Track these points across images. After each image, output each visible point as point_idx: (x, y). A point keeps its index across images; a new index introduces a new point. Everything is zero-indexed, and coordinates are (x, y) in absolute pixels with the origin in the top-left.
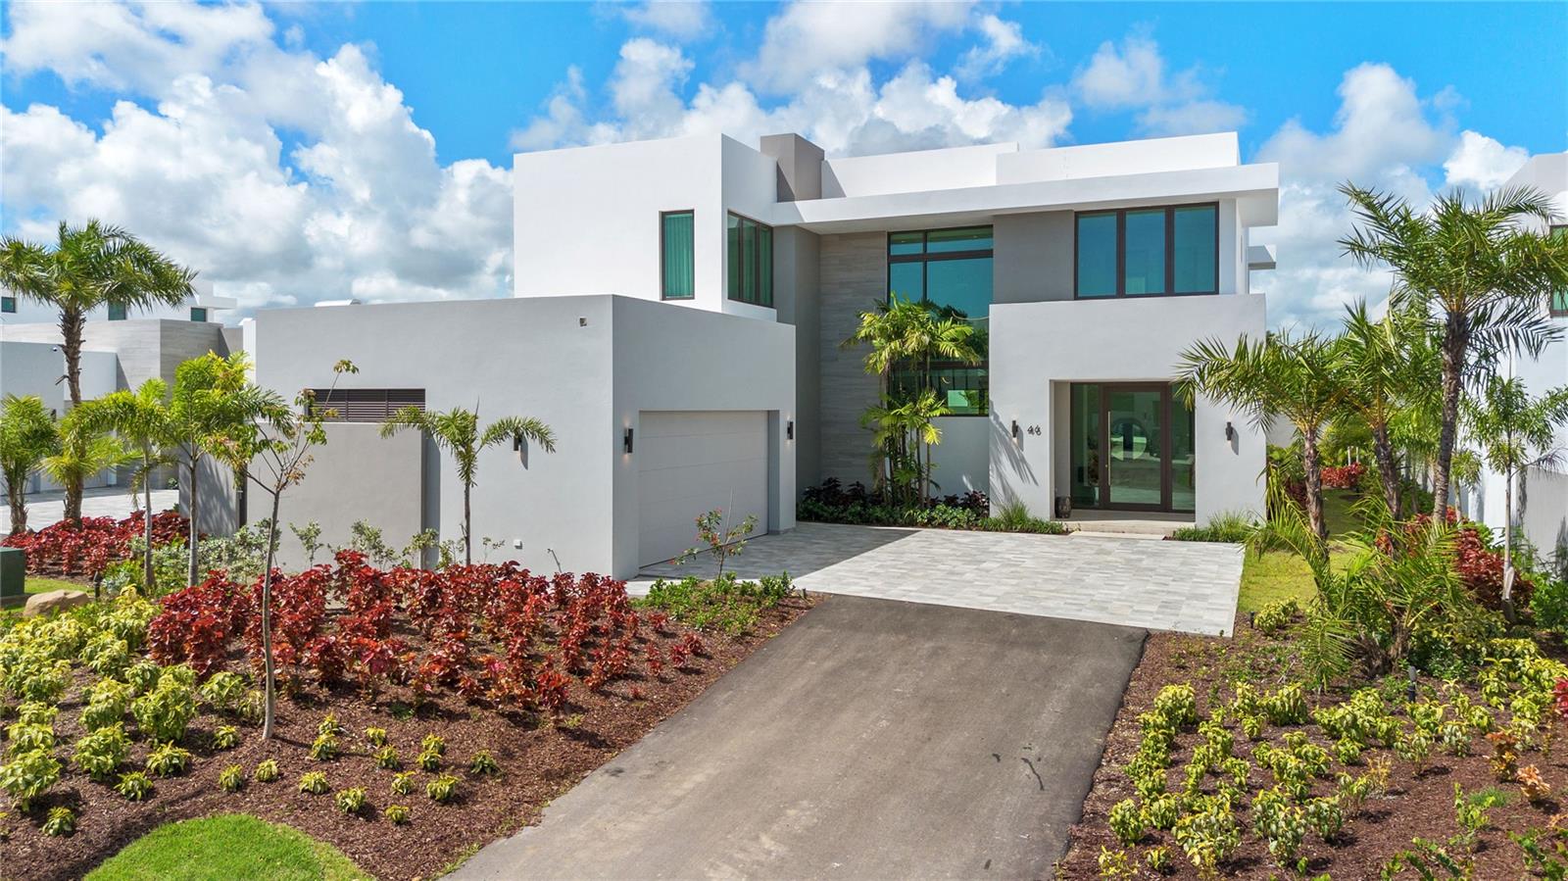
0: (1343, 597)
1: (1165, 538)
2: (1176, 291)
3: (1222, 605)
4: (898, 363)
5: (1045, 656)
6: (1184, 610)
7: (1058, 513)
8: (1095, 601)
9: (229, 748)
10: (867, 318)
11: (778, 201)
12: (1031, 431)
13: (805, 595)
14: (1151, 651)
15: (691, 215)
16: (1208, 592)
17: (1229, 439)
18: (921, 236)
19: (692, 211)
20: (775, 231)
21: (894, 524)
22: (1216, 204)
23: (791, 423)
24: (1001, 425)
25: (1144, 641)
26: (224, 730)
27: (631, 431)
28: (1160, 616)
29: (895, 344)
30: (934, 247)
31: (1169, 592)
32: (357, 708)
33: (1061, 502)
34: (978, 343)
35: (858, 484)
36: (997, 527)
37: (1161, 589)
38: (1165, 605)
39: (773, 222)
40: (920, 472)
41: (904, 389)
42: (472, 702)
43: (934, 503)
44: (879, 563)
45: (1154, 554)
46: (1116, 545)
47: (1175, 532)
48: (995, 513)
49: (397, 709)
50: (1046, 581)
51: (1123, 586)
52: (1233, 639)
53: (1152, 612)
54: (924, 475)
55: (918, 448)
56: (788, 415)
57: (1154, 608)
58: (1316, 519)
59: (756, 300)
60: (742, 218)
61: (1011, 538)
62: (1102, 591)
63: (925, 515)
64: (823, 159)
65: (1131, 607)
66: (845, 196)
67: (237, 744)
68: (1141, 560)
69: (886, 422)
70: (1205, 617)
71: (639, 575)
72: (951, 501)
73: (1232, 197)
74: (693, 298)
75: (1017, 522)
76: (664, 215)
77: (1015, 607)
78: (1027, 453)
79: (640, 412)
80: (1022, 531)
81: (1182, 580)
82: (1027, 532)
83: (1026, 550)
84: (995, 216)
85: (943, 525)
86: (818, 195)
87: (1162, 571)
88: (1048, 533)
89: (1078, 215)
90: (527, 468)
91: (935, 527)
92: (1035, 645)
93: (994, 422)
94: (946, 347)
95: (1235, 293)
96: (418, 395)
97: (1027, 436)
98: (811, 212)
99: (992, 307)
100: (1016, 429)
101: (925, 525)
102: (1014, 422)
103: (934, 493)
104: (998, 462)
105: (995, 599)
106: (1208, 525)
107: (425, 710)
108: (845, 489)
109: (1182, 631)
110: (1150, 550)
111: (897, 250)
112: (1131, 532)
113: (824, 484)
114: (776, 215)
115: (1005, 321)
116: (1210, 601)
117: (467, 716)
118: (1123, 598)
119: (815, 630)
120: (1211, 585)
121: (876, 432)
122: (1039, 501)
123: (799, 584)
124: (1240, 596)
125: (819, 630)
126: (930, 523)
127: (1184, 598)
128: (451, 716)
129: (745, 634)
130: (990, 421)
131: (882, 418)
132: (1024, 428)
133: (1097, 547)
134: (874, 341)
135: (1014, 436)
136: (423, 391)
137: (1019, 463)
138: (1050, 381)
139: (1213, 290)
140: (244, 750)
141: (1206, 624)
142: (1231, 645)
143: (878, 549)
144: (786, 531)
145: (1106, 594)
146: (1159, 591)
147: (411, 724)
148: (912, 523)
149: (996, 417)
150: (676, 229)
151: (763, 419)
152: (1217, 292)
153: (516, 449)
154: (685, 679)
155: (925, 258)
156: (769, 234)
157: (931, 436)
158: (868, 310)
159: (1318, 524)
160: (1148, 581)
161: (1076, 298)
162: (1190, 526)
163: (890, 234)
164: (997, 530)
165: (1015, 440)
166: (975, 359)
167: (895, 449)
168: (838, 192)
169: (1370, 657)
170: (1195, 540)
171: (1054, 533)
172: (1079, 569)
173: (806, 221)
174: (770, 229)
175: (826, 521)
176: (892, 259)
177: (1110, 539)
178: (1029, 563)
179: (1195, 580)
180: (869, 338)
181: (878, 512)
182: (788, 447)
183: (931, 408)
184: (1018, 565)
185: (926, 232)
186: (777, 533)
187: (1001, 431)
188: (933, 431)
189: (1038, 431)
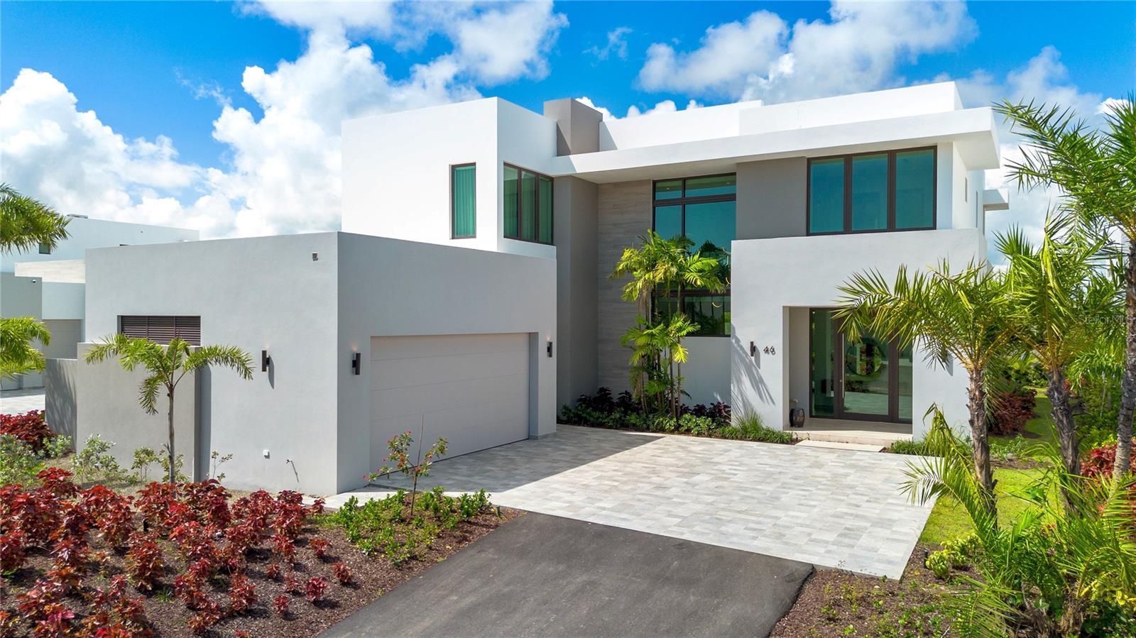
1: (884, 450)
2: (897, 227)
3: (905, 534)
4: (656, 291)
5: (692, 598)
6: (864, 540)
7: (791, 423)
8: (779, 526)
10: (627, 254)
11: (558, 156)
12: (767, 351)
13: (499, 512)
14: (809, 592)
15: (473, 167)
16: (896, 516)
18: (680, 183)
19: (474, 164)
20: (555, 179)
21: (648, 430)
22: (934, 148)
23: (551, 343)
24: (742, 348)
25: (805, 580)
27: (358, 355)
28: (834, 548)
29: (650, 276)
30: (690, 193)
31: (857, 516)
33: (795, 413)
34: (721, 274)
35: (626, 393)
36: (733, 435)
37: (851, 511)
38: (849, 533)
39: (552, 173)
40: (672, 385)
41: (659, 313)
43: (685, 410)
44: (599, 474)
45: (864, 469)
46: (833, 456)
47: (892, 444)
48: (734, 423)
50: (743, 498)
51: (814, 506)
52: (901, 582)
53: (827, 542)
54: (676, 387)
55: (670, 364)
57: (831, 537)
59: (535, 238)
60: (520, 169)
61: (741, 448)
62: (791, 513)
63: (672, 423)
64: (602, 121)
65: (809, 534)
66: (616, 149)
68: (847, 475)
69: (641, 341)
70: (881, 551)
72: (699, 411)
73: (950, 140)
74: (475, 237)
75: (754, 432)
76: (454, 168)
77: (692, 532)
78: (763, 371)
79: (372, 337)
80: (754, 440)
81: (877, 500)
82: (760, 440)
83: (746, 460)
84: (738, 164)
85: (688, 432)
86: (596, 148)
87: (861, 489)
88: (777, 442)
89: (809, 160)
90: (273, 387)
91: (681, 433)
92: (687, 583)
93: (736, 345)
94: (692, 277)
95: (951, 228)
96: (194, 322)
97: (763, 355)
98: (584, 164)
99: (732, 241)
100: (753, 349)
101: (672, 432)
102: (752, 343)
103: (683, 400)
104: (739, 381)
105: (678, 520)
106: (922, 440)
109: (849, 569)
110: (861, 463)
111: (660, 196)
112: (854, 442)
113: (598, 393)
114: (554, 167)
115: (743, 253)
116: (894, 529)
118: (808, 523)
119: (483, 555)
120: (902, 508)
121: (635, 350)
122: (774, 415)
124: (928, 523)
125: (490, 554)
126: (677, 430)
127: (868, 525)
130: (730, 342)
131: (638, 338)
132: (761, 348)
133: (814, 459)
134: (635, 273)
135: (752, 355)
136: (199, 317)
137: (758, 383)
138: (784, 307)
139: (932, 226)
141: (879, 561)
142: (891, 589)
143: (611, 457)
144: (546, 436)
145: (793, 517)
146: (846, 514)
148: (663, 430)
149: (738, 341)
150: (462, 177)
151: (525, 340)
152: (934, 228)
153: (264, 370)
155: (684, 202)
156: (550, 183)
157: (680, 356)
158: (628, 247)
160: (840, 500)
161: (808, 234)
162: (905, 438)
163: (655, 183)
164: (733, 439)
165: (753, 358)
166: (719, 288)
167: (651, 365)
168: (612, 146)
170: (908, 453)
171: (783, 442)
172: (784, 485)
173: (579, 171)
174: (551, 179)
175: (593, 425)
176: (656, 203)
177: (831, 450)
178: (740, 477)
179: (890, 501)
180: (630, 270)
181: (633, 418)
182: (548, 369)
183: (680, 329)
184: (726, 479)
185: (684, 180)
186: (535, 438)
187: (741, 352)
188: (681, 350)
189: (773, 351)
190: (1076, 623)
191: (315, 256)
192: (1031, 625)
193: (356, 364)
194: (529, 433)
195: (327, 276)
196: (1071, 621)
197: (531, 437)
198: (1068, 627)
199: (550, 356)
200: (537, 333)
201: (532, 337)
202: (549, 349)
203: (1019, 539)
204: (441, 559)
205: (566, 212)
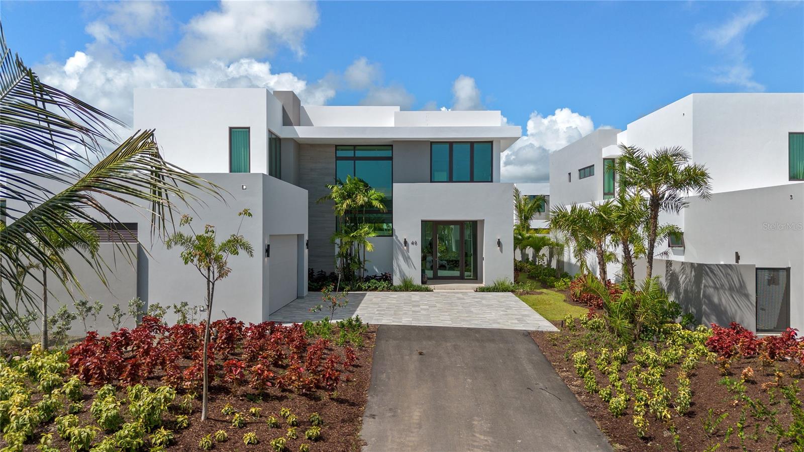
1: (476, 291)
2: (475, 180)
4: (351, 211)
5: (501, 345)
7: (423, 282)
8: (490, 320)
11: (284, 125)
12: (413, 243)
13: (368, 326)
14: (536, 339)
16: (526, 313)
17: (499, 246)
18: (352, 148)
19: (249, 128)
22: (492, 142)
23: (308, 241)
24: (399, 241)
25: (529, 335)
26: (180, 418)
27: (269, 246)
29: (349, 201)
30: (359, 154)
33: (425, 277)
35: (322, 271)
36: (401, 289)
39: (282, 136)
40: (359, 264)
42: (284, 390)
43: (369, 279)
47: (478, 288)
48: (396, 282)
49: (252, 398)
51: (490, 312)
52: (562, 332)
53: (518, 323)
54: (361, 266)
55: (359, 252)
60: (274, 135)
62: (486, 315)
63: (365, 285)
64: (300, 105)
66: (313, 125)
67: (189, 425)
70: (540, 324)
73: (499, 140)
75: (407, 287)
76: (231, 129)
78: (411, 254)
79: (270, 235)
80: (413, 291)
81: (509, 309)
82: (416, 291)
84: (393, 141)
85: (376, 289)
86: (299, 124)
88: (425, 291)
89: (432, 143)
92: (492, 340)
93: (395, 240)
94: (375, 203)
95: (499, 182)
97: (411, 246)
98: (302, 132)
99: (394, 184)
100: (406, 242)
103: (367, 274)
104: (397, 259)
106: (493, 285)
111: (340, 154)
114: (283, 133)
115: (401, 191)
116: (533, 317)
118: (499, 318)
119: (391, 342)
126: (370, 289)
127: (522, 317)
128: (280, 398)
130: (393, 238)
132: (409, 242)
134: (335, 199)
135: (405, 246)
136: (137, 224)
137: (407, 259)
138: (421, 220)
139: (491, 180)
142: (564, 334)
143: (363, 303)
144: (306, 296)
145: (490, 316)
146: (508, 314)
148: (360, 289)
149: (397, 237)
150: (236, 136)
155: (354, 159)
156: (280, 142)
157: (369, 248)
161: (431, 182)
162: (484, 285)
163: (336, 146)
166: (385, 209)
168: (309, 124)
170: (489, 291)
176: (338, 158)
179: (514, 308)
183: (367, 233)
185: (355, 146)
186: (302, 298)
187: (399, 243)
188: (369, 244)
189: (416, 243)
191: (243, 187)
193: (268, 251)
194: (297, 295)
195: (255, 198)
197: (299, 297)
199: (307, 248)
200: (303, 234)
201: (300, 237)
202: (307, 244)
204: (373, 346)
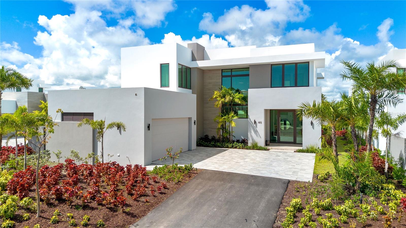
0: (342, 173)
1: (295, 152)
2: (298, 86)
3: (309, 172)
4: (224, 105)
5: (261, 188)
6: (299, 174)
7: (266, 145)
8: (275, 171)
9: (27, 220)
10: (216, 92)
11: (192, 61)
12: (259, 123)
13: (196, 170)
14: (290, 186)
15: (168, 65)
16: (305, 168)
17: (312, 125)
18: (230, 70)
19: (169, 64)
20: (191, 69)
21: (223, 147)
22: (309, 62)
23: (195, 121)
24: (251, 121)
25: (288, 183)
26: (25, 215)
27: (149, 124)
28: (292, 176)
29: (223, 100)
30: (234, 73)
31: (295, 168)
32: (65, 207)
33: (267, 141)
34: (245, 99)
35: (214, 136)
36: (250, 148)
37: (293, 167)
38: (294, 172)
39: (191, 67)
40: (230, 133)
41: (226, 111)
42: (99, 205)
43: (234, 142)
44: (218, 160)
45: (291, 157)
46: (281, 154)
47: (297, 150)
48: (250, 144)
49: (77, 207)
50: (262, 165)
51: (283, 166)
52: (312, 183)
53: (290, 174)
54: (231, 134)
55: (229, 127)
56: (194, 118)
57: (291, 173)
58: (335, 151)
59: (186, 88)
60: (182, 65)
61: (254, 152)
62: (277, 168)
63: (231, 145)
64: (204, 50)
65: (285, 173)
66: (210, 60)
67: (29, 219)
68: (288, 158)
69: (221, 120)
70: (305, 176)
71: (152, 164)
72: (238, 141)
73: (313, 61)
74: (169, 87)
75: (255, 147)
76: (161, 65)
77: (253, 173)
78: (258, 129)
79: (152, 119)
80: (257, 149)
81: (299, 164)
82: (258, 150)
83: (257, 155)
84: (250, 65)
85: (236, 148)
86: (203, 59)
87: (293, 162)
88: (264, 150)
89: (272, 65)
90: (121, 134)
91: (234, 148)
92: (258, 185)
93: (250, 121)
94: (237, 100)
95: (313, 86)
96: (91, 114)
97: (258, 124)
98: (201, 64)
99: (249, 89)
100: (255, 122)
101: (231, 148)
102: (255, 120)
103: (234, 139)
104: (251, 132)
105: (248, 170)
106: (306, 148)
107: (85, 207)
108: (210, 138)
109: (298, 180)
110: (290, 155)
111: (224, 74)
112: (285, 150)
113: (204, 136)
114: (192, 65)
115: (252, 93)
116: (306, 171)
117: (97, 209)
118: (283, 170)
119: (198, 180)
120: (306, 166)
121: (218, 123)
122: (261, 142)
123: (195, 166)
124: (314, 169)
125: (200, 180)
126: (232, 147)
127: (299, 170)
128: (93, 209)
129: (179, 182)
130: (248, 120)
131: (220, 119)
132: (257, 122)
133: (276, 154)
134: (217, 99)
135: (255, 124)
136: (93, 113)
137: (256, 132)
138: (264, 109)
139: (308, 85)
140: (31, 221)
141: (305, 178)
142: (311, 184)
143: (217, 155)
144: (194, 150)
145: (278, 169)
146: (292, 168)
147: (81, 211)
148: (228, 147)
149: (250, 119)
150: (164, 68)
151: (188, 119)
152: (308, 86)
153: (118, 129)
154: (161, 195)
155: (231, 76)
156: (190, 70)
157: (233, 124)
158: (216, 90)
159: (336, 152)
160: (289, 165)
161: (271, 87)
162: (301, 148)
163: (222, 70)
164: (250, 149)
165: (255, 125)
166: (244, 103)
167: (223, 128)
168: (208, 59)
169: (349, 190)
170: (302, 152)
171: (265, 150)
172: (271, 161)
173: (199, 66)
174: (190, 68)
175: (205, 146)
176: (223, 76)
177: (280, 152)
178: (258, 159)
179: (302, 164)
180: (216, 98)
181: (219, 144)
182: (194, 128)
183: (233, 117)
184: (255, 160)
185: (232, 69)
186: (191, 150)
187: (251, 123)
188: (233, 123)
189: (261, 123)
190: (359, 188)
191: (136, 95)
192: (349, 188)
193: (149, 127)
194: (189, 149)
195: (141, 100)
196: (358, 187)
197: (189, 150)
198: (357, 189)
199: (195, 125)
200: (191, 118)
201: (190, 119)
202: (195, 123)
203: (345, 168)
204: (186, 182)
205: (195, 79)
